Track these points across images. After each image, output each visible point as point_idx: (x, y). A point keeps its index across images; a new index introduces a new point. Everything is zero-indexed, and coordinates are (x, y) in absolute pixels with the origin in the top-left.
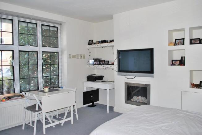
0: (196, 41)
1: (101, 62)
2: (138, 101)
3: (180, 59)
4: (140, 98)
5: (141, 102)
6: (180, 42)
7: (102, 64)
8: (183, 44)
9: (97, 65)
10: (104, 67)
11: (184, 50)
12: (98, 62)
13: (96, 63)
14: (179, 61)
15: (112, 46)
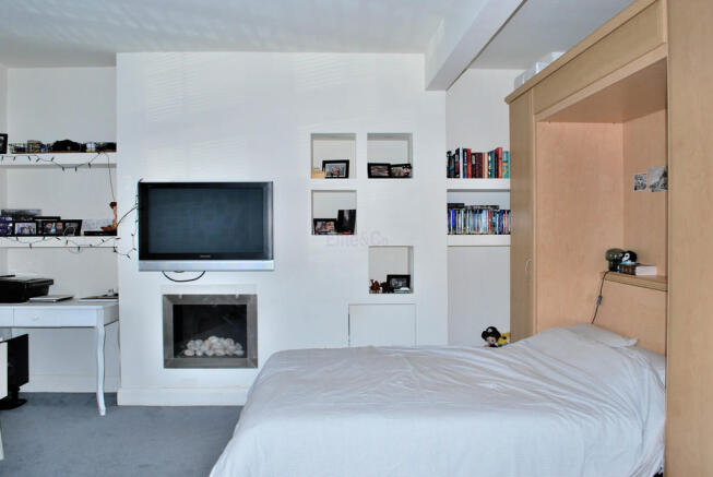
0: (380, 170)
1: (48, 226)
2: (210, 353)
3: (336, 216)
4: (216, 344)
5: (222, 353)
6: (339, 169)
7: (53, 231)
8: (347, 177)
9: (30, 235)
10: (70, 244)
11: (354, 191)
12: (34, 225)
13: (22, 229)
14: (332, 223)
15: (111, 166)
